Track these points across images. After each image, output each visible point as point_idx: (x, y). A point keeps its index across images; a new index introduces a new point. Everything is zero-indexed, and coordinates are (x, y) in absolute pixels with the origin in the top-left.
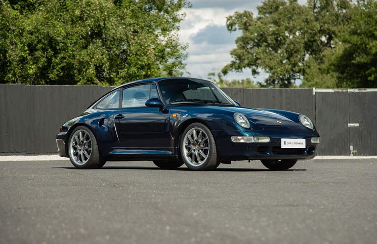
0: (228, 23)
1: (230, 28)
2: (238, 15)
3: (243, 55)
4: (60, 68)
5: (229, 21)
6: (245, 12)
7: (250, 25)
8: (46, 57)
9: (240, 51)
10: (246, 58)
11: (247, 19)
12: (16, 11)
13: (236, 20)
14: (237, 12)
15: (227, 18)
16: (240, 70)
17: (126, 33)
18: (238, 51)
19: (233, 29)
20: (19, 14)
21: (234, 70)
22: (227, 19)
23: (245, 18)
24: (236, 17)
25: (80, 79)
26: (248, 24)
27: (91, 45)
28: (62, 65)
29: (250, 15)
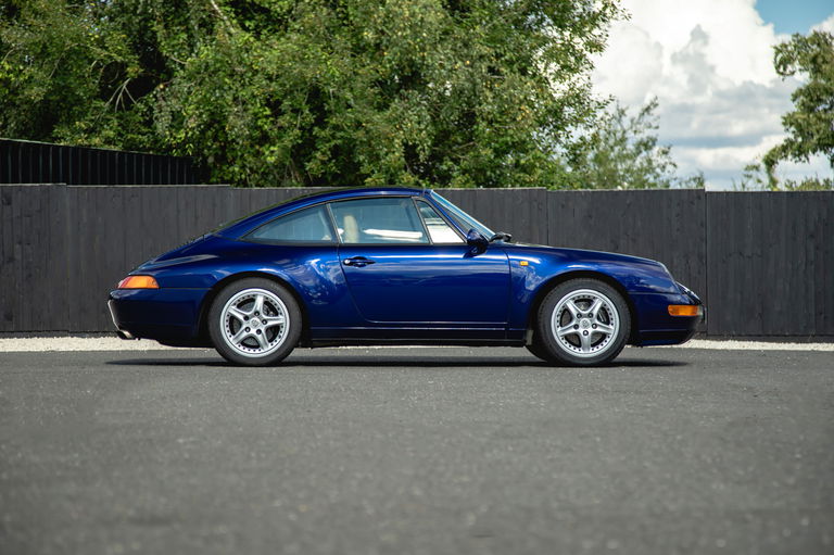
0: (778, 59)
1: (781, 70)
2: (799, 42)
3: (809, 124)
4: (330, 149)
5: (780, 55)
6: (816, 34)
7: (825, 62)
8: (301, 128)
9: (801, 117)
10: (815, 132)
11: (818, 49)
12: (248, 35)
13: (796, 53)
14: (797, 35)
15: (776, 48)
16: (803, 158)
17: (472, 75)
18: (797, 116)
19: (788, 72)
20: (252, 39)
21: (790, 157)
22: (774, 51)
23: (815, 47)
24: (795, 46)
25: (373, 172)
26: (820, 60)
27: (396, 100)
28: (333, 143)
29: (826, 41)
